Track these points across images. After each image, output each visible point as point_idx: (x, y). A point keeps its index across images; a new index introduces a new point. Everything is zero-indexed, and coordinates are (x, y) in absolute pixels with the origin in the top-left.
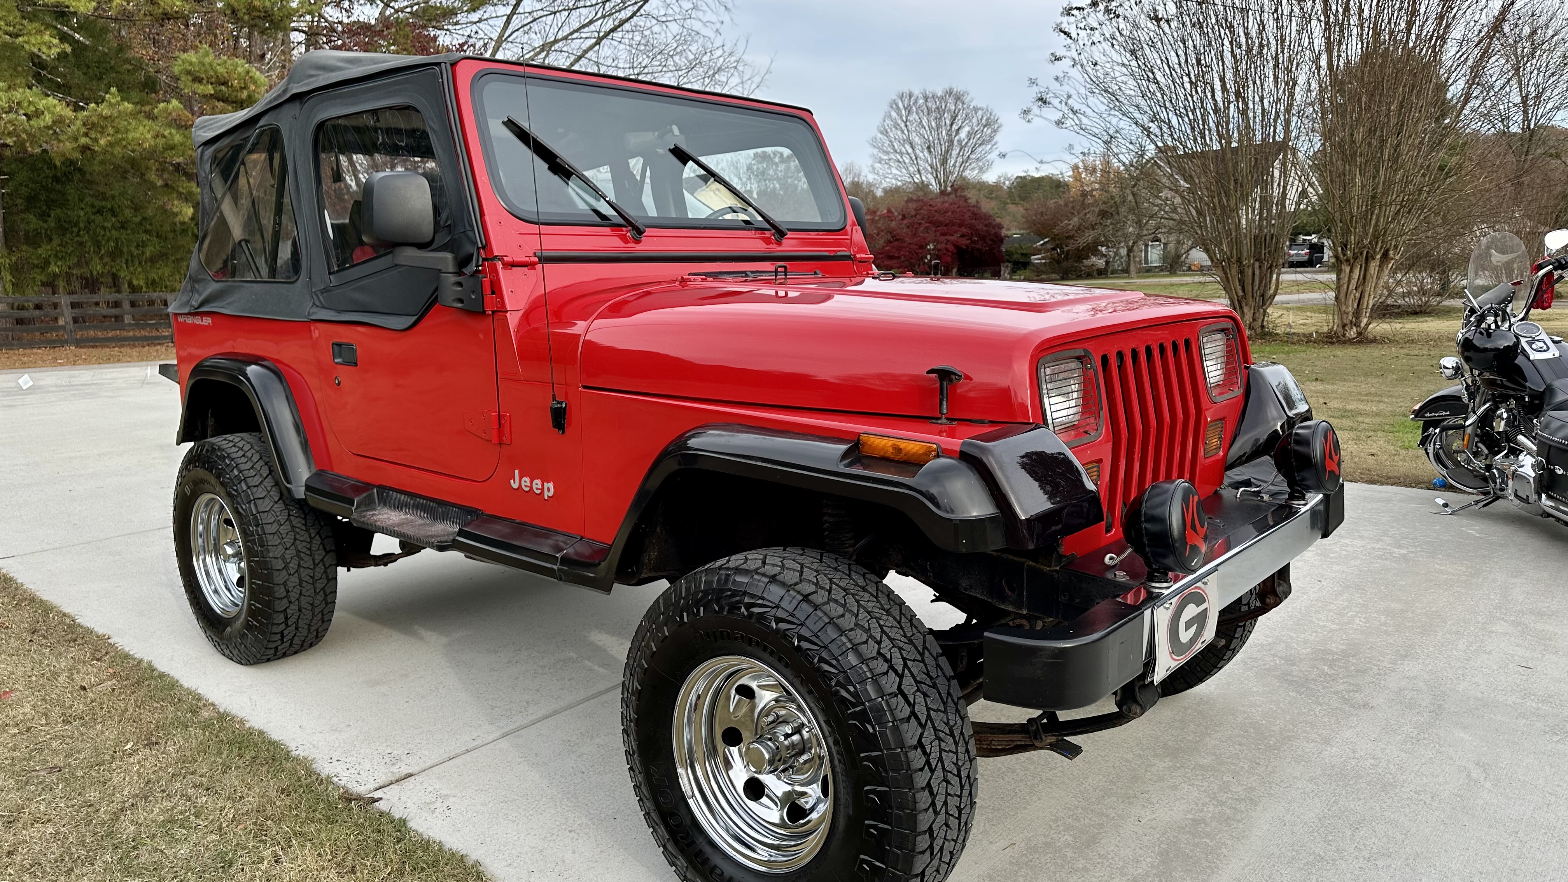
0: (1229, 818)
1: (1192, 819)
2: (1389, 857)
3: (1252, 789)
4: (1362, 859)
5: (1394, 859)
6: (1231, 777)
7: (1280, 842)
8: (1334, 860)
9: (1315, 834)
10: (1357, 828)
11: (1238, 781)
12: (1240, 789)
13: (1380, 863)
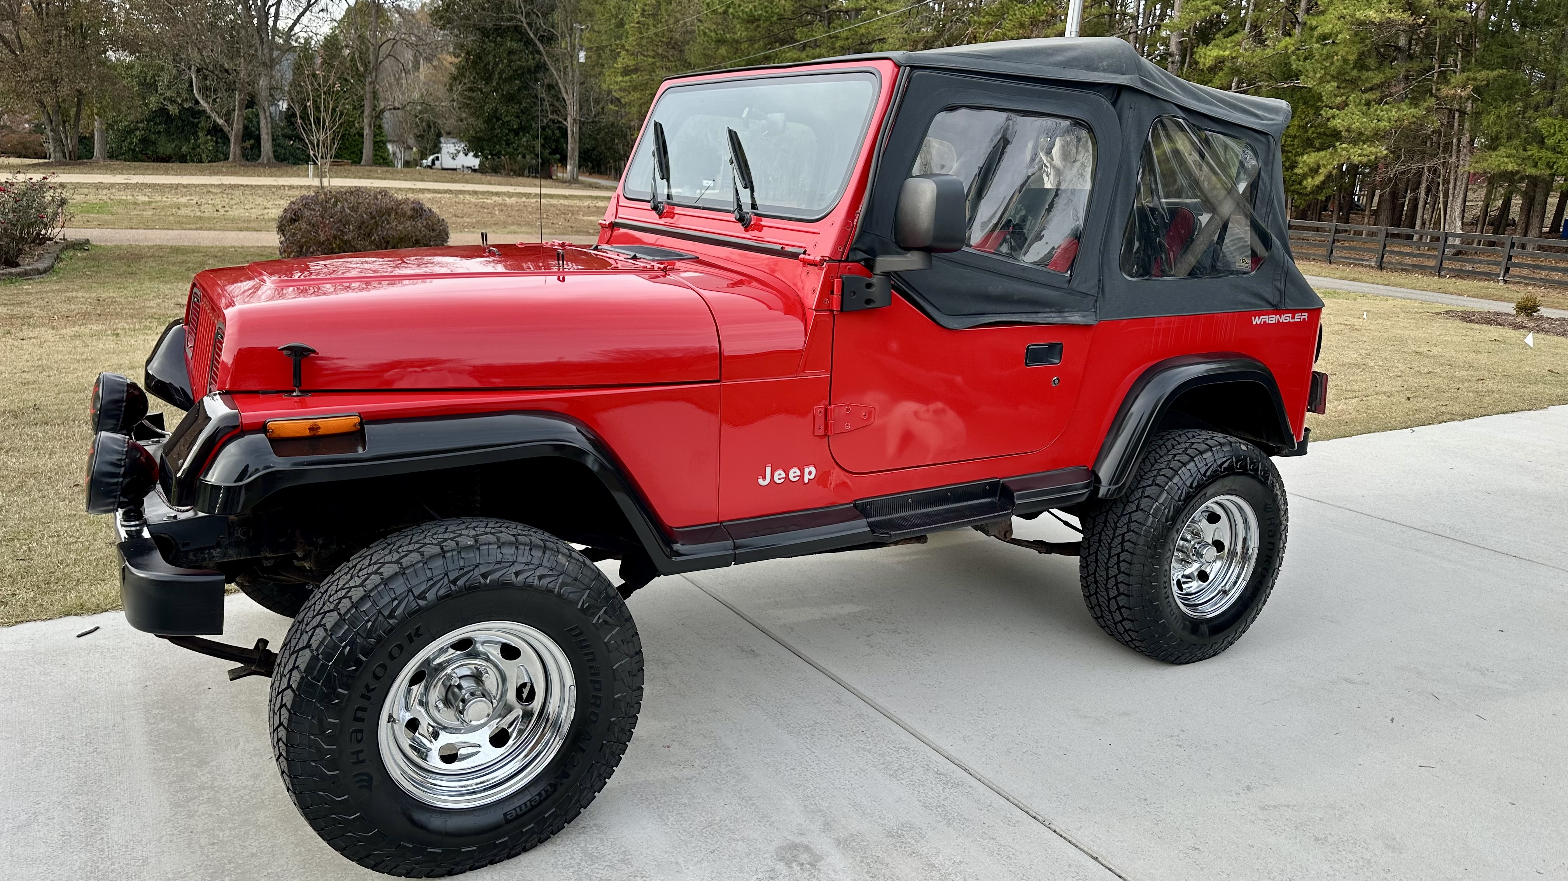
0: (182, 780)
1: (209, 762)
2: (18, 827)
3: (191, 816)
4: (42, 811)
5: (13, 828)
6: (221, 814)
7: (122, 787)
8: (66, 797)
9: (98, 810)
10: (63, 836)
11: (210, 815)
12: (201, 809)
13: (24, 817)
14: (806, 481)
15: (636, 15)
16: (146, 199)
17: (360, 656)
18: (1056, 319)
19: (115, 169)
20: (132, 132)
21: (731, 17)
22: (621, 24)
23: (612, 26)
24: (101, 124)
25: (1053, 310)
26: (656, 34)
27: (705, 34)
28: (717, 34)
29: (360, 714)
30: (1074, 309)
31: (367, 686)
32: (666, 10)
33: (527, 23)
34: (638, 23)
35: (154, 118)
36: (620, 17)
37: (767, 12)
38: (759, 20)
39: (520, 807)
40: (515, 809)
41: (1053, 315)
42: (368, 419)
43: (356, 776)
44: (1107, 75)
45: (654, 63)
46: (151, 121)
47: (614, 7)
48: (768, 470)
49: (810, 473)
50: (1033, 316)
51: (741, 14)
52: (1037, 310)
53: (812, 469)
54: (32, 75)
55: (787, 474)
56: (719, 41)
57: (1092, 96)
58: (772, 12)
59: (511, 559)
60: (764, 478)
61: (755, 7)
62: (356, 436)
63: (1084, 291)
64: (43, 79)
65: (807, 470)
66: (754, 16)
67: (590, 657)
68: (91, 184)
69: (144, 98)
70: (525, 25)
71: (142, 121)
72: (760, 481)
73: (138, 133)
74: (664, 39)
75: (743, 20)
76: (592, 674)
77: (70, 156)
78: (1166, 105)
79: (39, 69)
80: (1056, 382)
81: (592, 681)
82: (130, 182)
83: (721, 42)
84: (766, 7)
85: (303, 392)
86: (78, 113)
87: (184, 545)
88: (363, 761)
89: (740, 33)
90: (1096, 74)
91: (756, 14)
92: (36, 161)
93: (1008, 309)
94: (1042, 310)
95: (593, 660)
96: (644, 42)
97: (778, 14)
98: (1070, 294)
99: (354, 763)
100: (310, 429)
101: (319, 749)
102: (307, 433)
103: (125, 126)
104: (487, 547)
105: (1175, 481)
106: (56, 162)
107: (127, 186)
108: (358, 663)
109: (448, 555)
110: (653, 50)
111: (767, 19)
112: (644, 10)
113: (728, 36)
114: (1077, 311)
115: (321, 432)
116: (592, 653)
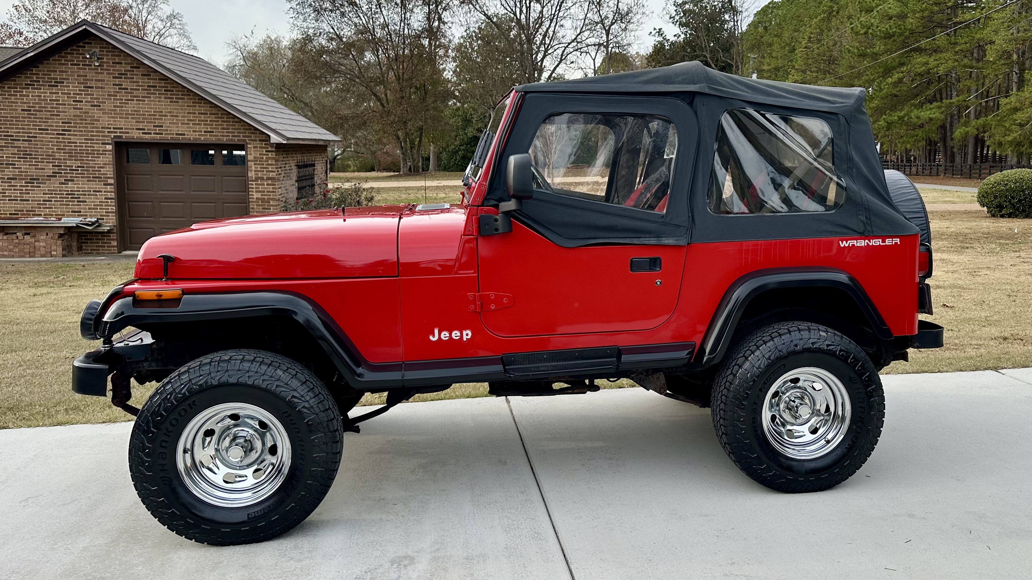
14: (465, 339)
15: (804, 42)
16: (444, 195)
17: (163, 412)
18: (653, 241)
19: (437, 177)
20: (457, 152)
21: (870, 36)
22: (793, 50)
23: (786, 52)
24: (435, 148)
25: (652, 236)
26: (819, 55)
27: (849, 51)
28: (859, 50)
29: (163, 444)
30: (669, 236)
31: (167, 429)
32: (827, 35)
33: (710, 58)
34: (805, 48)
35: (470, 142)
36: (793, 44)
37: (900, 29)
38: (893, 36)
39: (257, 512)
40: (254, 512)
41: (652, 239)
42: (185, 292)
43: (162, 477)
44: (682, 86)
45: (817, 77)
46: (468, 144)
47: (788, 38)
48: (436, 331)
49: (467, 335)
50: (636, 239)
51: (878, 33)
52: (640, 236)
53: (469, 332)
54: (392, 119)
55: (450, 334)
56: (861, 55)
57: (669, 100)
58: (905, 29)
59: (247, 369)
60: (434, 336)
61: (890, 26)
62: (176, 301)
63: (676, 224)
64: (399, 121)
65: (465, 333)
66: (889, 34)
67: (297, 430)
68: (416, 187)
69: (465, 130)
70: (709, 59)
71: (462, 145)
72: (431, 338)
73: (460, 153)
74: (825, 58)
75: (881, 37)
76: (300, 441)
77: (414, 170)
78: (733, 101)
79: (395, 115)
80: (658, 283)
81: (299, 445)
82: (440, 185)
83: (863, 55)
84: (899, 26)
85: (167, 279)
86: (420, 141)
87: (129, 359)
88: (167, 470)
89: (879, 47)
90: (672, 86)
91: (891, 31)
92: (392, 174)
93: (615, 235)
94: (643, 236)
95: (299, 432)
96: (810, 61)
97: (910, 30)
98: (665, 225)
99: (161, 470)
100: (157, 296)
101: (142, 459)
102: (156, 298)
103: (453, 149)
104: (234, 361)
105: (757, 354)
106: (404, 174)
107: (437, 188)
108: (162, 415)
109: (213, 364)
110: (816, 67)
111: (901, 35)
112: (810, 38)
113: (868, 51)
114: (673, 237)
115: (163, 298)
116: (297, 428)
